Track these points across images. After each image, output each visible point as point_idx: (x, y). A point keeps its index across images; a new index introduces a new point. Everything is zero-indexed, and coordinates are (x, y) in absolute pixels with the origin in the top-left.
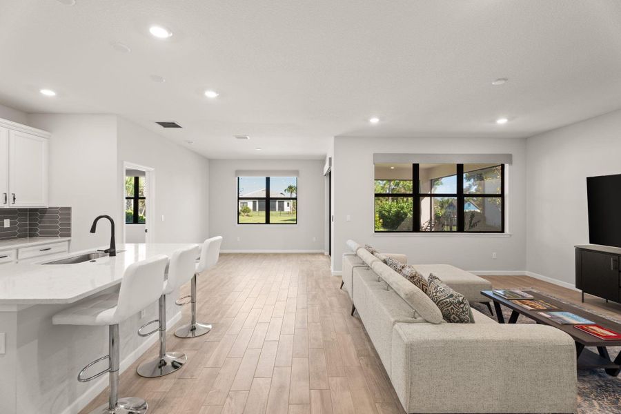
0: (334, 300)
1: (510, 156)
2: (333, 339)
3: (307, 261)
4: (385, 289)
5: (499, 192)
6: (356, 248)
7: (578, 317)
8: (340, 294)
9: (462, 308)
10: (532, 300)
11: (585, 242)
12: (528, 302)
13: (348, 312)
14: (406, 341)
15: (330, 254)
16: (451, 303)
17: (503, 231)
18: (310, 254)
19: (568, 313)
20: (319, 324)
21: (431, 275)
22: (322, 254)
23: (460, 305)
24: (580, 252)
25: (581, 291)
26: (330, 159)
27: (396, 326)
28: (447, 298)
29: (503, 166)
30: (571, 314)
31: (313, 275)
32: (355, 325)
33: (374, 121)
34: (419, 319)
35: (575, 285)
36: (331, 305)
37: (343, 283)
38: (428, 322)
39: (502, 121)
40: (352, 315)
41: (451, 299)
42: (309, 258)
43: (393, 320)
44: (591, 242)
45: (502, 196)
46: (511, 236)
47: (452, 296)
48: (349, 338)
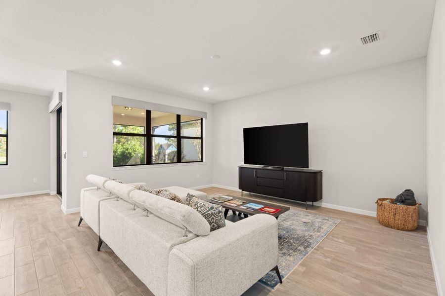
0: (73, 241)
1: (205, 113)
2: (80, 288)
3: (25, 205)
4: (143, 216)
5: (199, 136)
6: (103, 181)
7: (258, 205)
8: (79, 231)
9: (220, 216)
10: (232, 200)
11: (242, 164)
12: (232, 201)
13: (92, 249)
14: (191, 263)
15: (59, 192)
16: (212, 214)
17: (202, 161)
18: (28, 197)
19: (251, 204)
20: (56, 276)
21: (188, 194)
22: (48, 194)
23: (219, 214)
24: (241, 169)
25: (241, 191)
26: (61, 94)
27: (174, 250)
28: (208, 211)
29: (202, 119)
30: (253, 204)
31: (37, 219)
32: (104, 260)
33: (117, 63)
34: (190, 235)
35: (238, 188)
36: (70, 247)
37: (81, 220)
38: (198, 236)
39: (206, 89)
40: (99, 250)
41: (212, 211)
42: (27, 201)
43: (169, 245)
44: (245, 163)
45: (201, 138)
46: (206, 163)
47: (212, 208)
48: (101, 277)
